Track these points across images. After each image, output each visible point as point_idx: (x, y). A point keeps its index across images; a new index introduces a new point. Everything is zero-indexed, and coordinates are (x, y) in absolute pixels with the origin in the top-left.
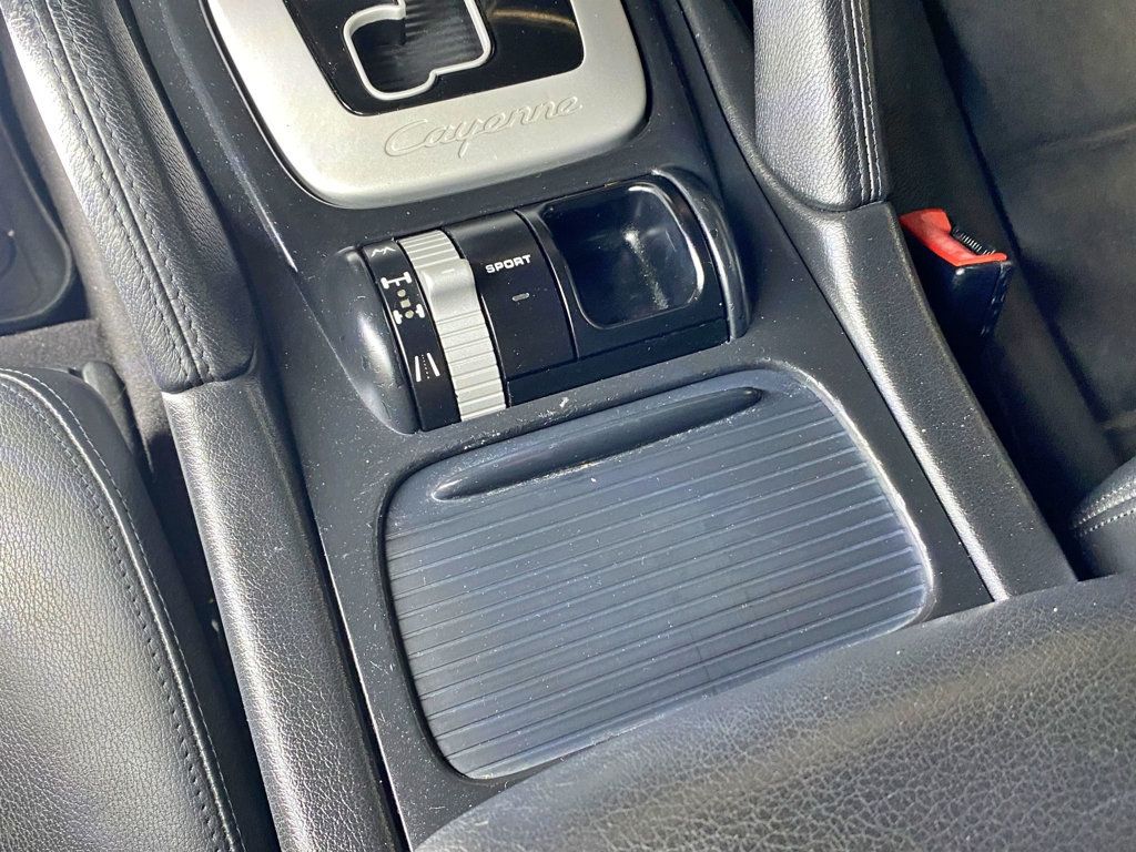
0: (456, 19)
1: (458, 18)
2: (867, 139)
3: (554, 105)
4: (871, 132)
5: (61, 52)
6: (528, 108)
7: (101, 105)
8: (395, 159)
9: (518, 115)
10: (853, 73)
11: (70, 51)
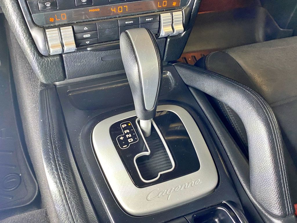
0: (162, 151)
1: (162, 150)
2: (287, 197)
3: (193, 182)
4: (288, 195)
5: (64, 192)
6: (187, 184)
7: (74, 207)
8: (149, 201)
9: (183, 186)
10: (282, 179)
11: (66, 192)
